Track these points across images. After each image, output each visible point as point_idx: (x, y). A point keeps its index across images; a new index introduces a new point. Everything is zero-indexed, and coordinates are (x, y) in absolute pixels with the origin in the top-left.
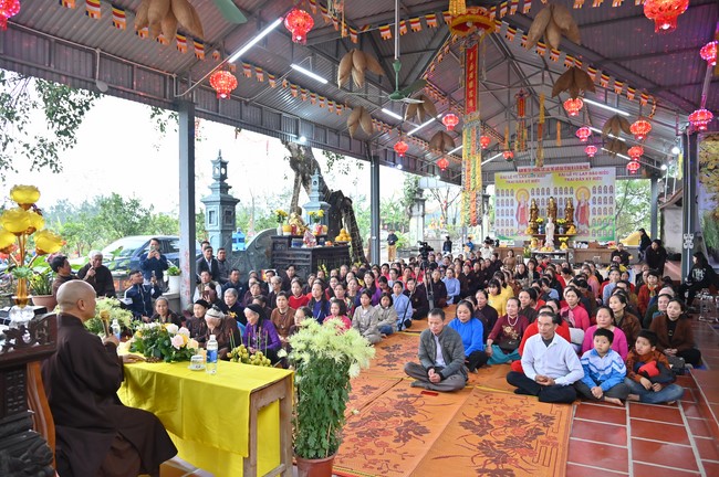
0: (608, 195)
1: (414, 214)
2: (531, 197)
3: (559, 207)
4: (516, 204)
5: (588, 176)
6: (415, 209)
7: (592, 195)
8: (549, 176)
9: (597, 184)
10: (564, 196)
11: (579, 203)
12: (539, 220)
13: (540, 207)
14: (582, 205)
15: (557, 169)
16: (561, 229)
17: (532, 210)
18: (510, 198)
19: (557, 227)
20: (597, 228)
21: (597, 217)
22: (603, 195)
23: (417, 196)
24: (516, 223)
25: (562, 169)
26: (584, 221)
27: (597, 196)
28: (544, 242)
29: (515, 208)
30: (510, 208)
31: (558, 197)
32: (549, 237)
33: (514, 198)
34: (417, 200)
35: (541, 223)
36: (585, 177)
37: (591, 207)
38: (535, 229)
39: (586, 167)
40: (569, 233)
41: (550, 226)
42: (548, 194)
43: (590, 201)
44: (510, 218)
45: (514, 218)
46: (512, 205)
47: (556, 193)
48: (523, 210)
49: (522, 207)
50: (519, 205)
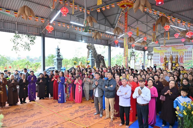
0: (190, 54)
1: (131, 59)
2: (165, 55)
3: (173, 58)
4: (160, 57)
5: (183, 48)
6: (132, 57)
7: (185, 54)
8: (170, 48)
9: (186, 50)
10: (175, 54)
11: (180, 56)
12: (167, 62)
14: (181, 57)
15: (173, 46)
16: (174, 65)
17: (164, 59)
18: (158, 55)
19: (172, 64)
20: (186, 64)
21: (186, 61)
22: (188, 54)
23: (133, 54)
24: (160, 62)
25: (174, 46)
26: (182, 62)
27: (186, 54)
28: (168, 68)
30: (158, 58)
31: (173, 54)
32: (170, 67)
33: (159, 55)
36: (182, 48)
37: (184, 58)
38: (166, 64)
39: (182, 45)
40: (176, 66)
42: (170, 53)
43: (184, 56)
44: (158, 61)
45: (159, 61)
46: (159, 57)
47: (173, 53)
48: (162, 58)
49: (162, 57)
50: (161, 57)
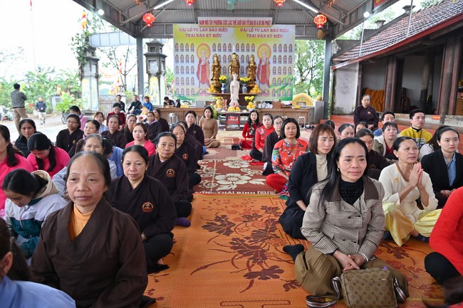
0: (288, 54)
1: (86, 74)
2: (213, 53)
3: (241, 65)
4: (197, 61)
5: (269, 33)
6: (86, 68)
7: (273, 54)
8: (231, 30)
9: (278, 41)
10: (245, 54)
11: (261, 62)
12: (222, 77)
13: (222, 64)
14: (263, 63)
15: (240, 22)
16: (244, 88)
17: (214, 66)
18: (190, 53)
19: (242, 84)
20: (277, 88)
21: (277, 76)
22: (283, 54)
23: (89, 55)
24: (197, 82)
25: (244, 23)
26: (265, 81)
27: (277, 54)
28: (229, 101)
29: (196, 64)
30: (190, 65)
31: (240, 54)
32: (234, 97)
33: (195, 53)
34: (88, 59)
35: (224, 81)
36: (266, 33)
37: (272, 66)
38: (218, 88)
39: (267, 23)
40: (253, 92)
41: (234, 85)
42: (230, 50)
43: (271, 60)
44: (190, 76)
45: (195, 76)
46: (193, 61)
47: (238, 50)
48: (204, 67)
49: (203, 63)
50: (200, 61)
